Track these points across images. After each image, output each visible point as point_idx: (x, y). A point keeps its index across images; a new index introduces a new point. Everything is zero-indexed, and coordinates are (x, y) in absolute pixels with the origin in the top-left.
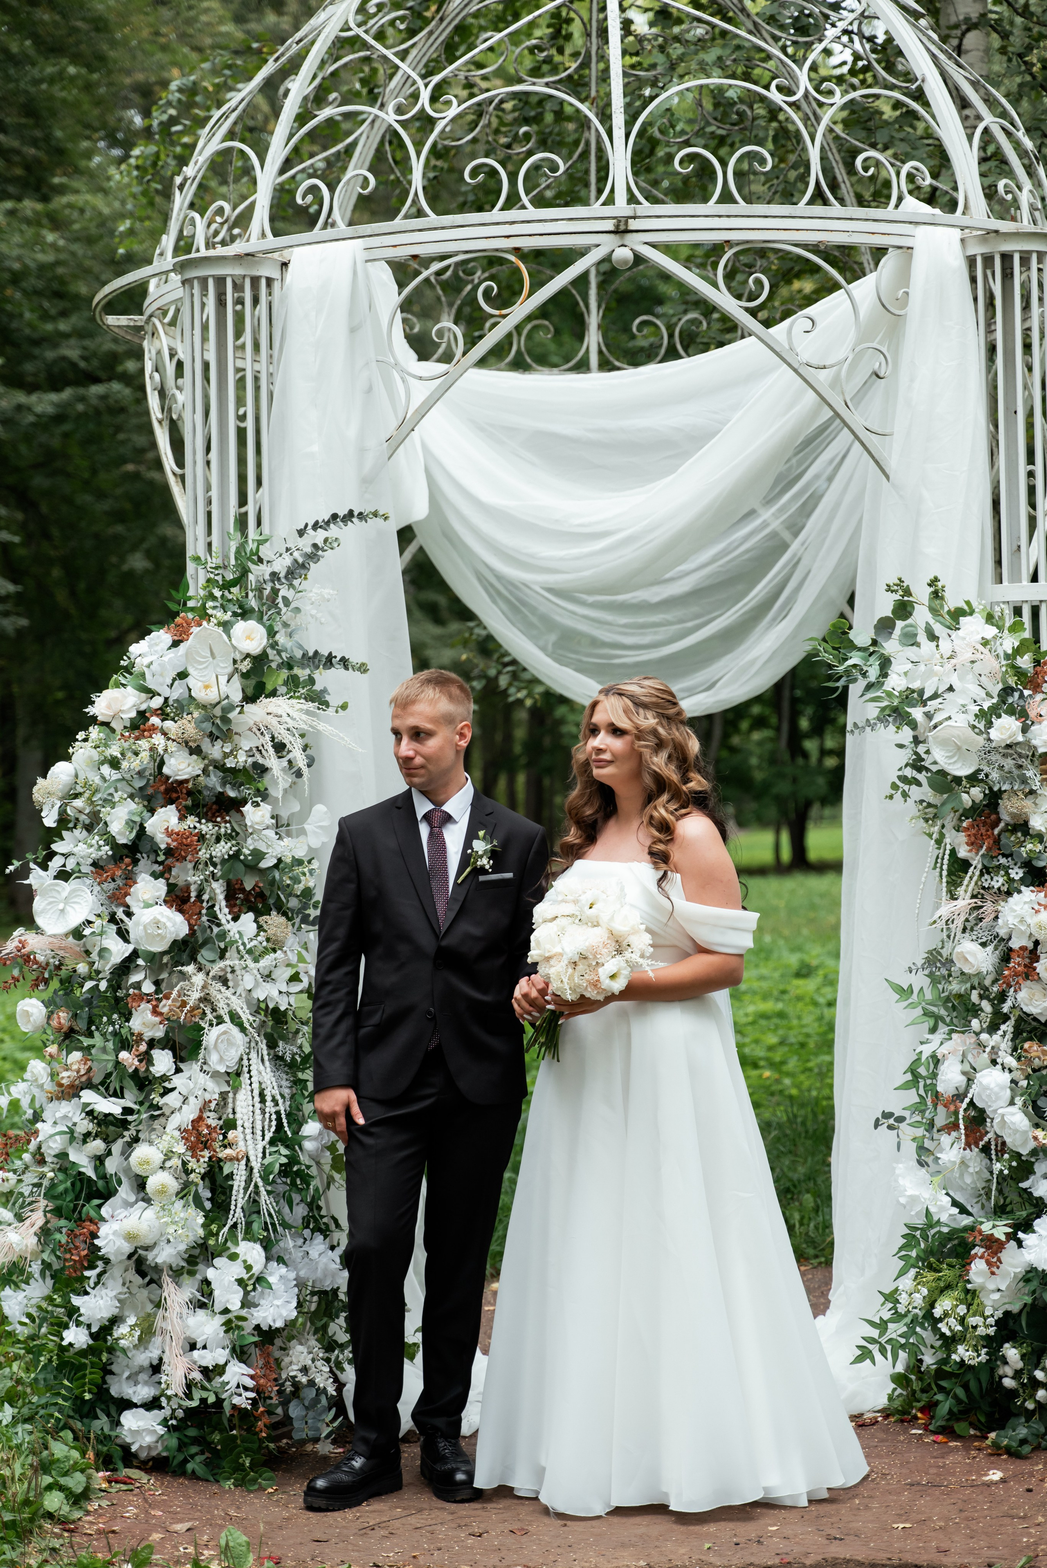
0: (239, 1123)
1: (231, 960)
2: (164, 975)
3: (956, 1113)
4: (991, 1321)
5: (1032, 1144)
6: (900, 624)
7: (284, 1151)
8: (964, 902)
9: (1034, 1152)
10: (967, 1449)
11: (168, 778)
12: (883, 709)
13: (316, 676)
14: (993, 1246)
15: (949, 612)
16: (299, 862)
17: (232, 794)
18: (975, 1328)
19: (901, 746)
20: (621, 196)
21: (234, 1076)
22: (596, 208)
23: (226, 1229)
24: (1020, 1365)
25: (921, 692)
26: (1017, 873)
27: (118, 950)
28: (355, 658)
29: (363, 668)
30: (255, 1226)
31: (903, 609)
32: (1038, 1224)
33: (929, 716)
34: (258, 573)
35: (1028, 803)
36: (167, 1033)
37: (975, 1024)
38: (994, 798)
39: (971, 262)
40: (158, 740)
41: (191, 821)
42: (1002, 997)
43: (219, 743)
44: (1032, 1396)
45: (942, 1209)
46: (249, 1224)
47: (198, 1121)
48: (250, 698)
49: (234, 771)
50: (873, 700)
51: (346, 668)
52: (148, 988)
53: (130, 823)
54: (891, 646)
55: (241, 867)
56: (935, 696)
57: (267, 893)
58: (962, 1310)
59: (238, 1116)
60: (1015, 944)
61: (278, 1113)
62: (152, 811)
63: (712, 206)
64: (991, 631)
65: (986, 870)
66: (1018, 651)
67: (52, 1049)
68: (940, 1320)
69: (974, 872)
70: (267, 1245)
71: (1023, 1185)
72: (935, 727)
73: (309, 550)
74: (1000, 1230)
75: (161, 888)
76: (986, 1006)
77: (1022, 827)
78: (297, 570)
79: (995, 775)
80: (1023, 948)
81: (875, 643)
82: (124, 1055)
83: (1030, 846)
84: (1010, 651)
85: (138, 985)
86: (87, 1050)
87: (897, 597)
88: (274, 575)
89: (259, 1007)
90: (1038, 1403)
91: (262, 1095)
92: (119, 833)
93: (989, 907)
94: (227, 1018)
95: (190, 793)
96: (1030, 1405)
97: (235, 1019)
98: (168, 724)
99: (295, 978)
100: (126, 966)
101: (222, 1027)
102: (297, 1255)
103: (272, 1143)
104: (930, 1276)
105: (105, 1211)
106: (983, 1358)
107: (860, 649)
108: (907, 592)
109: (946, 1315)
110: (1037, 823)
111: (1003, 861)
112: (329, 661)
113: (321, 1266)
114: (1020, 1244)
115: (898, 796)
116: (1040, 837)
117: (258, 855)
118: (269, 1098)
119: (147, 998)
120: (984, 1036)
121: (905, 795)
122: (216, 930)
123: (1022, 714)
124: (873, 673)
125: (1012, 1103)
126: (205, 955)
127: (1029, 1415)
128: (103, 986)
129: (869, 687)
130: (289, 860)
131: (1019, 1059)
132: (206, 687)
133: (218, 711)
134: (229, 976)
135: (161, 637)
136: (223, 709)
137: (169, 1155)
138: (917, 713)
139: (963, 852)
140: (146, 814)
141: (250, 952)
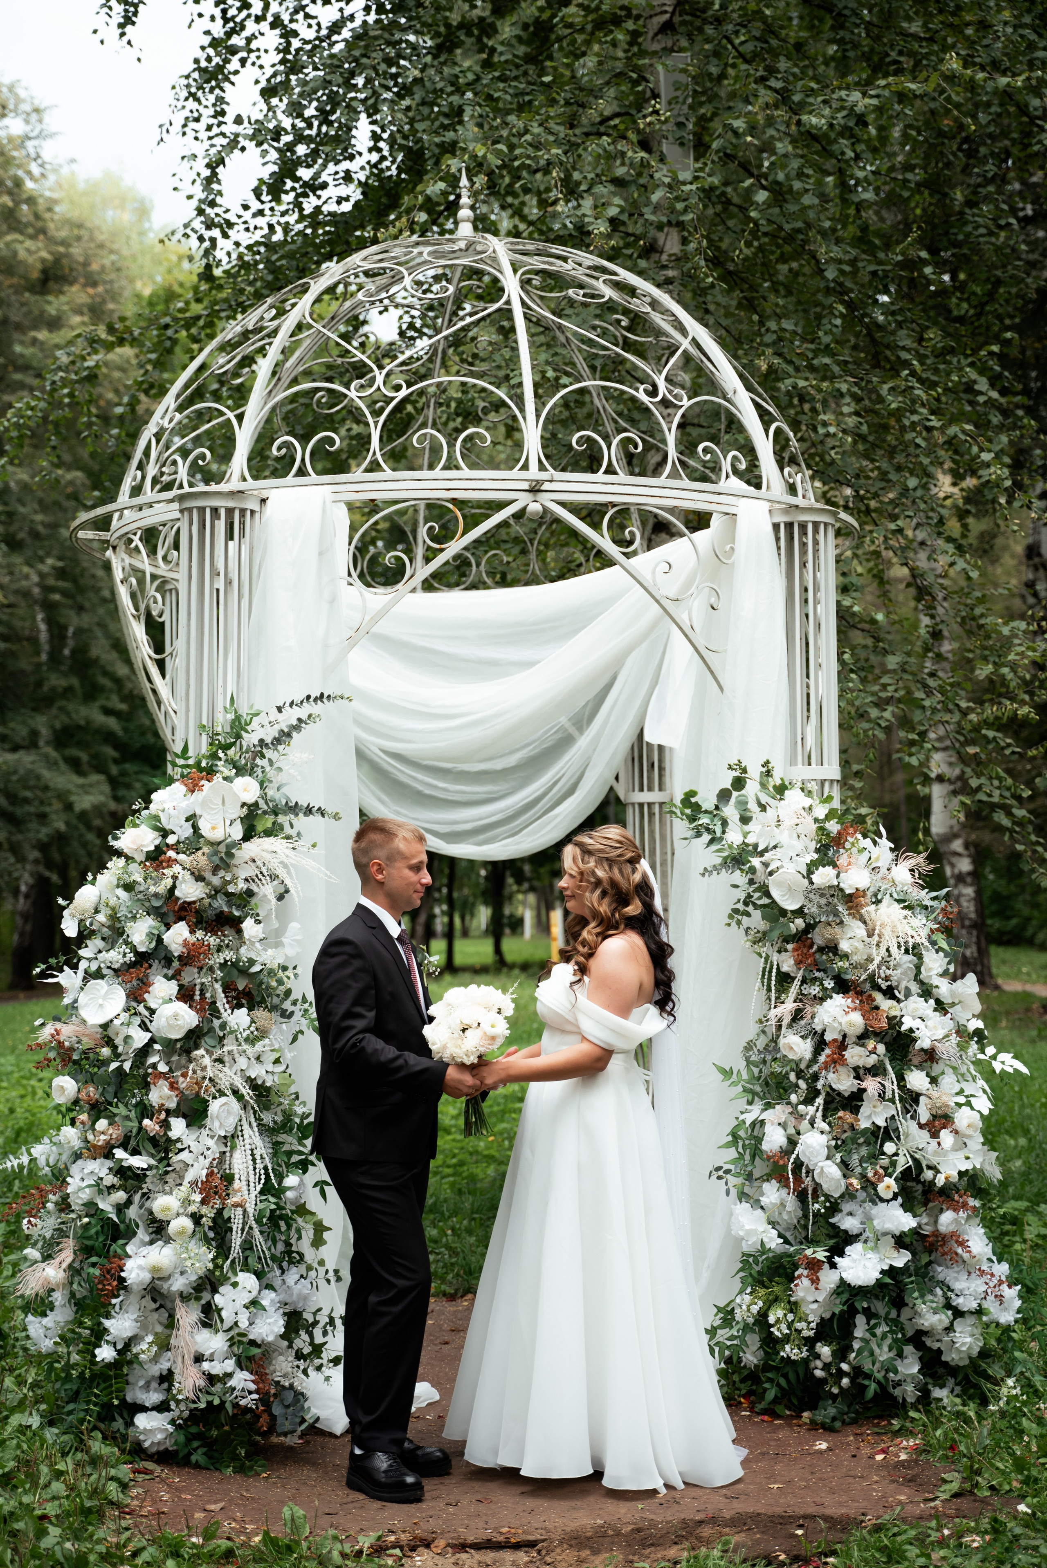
0: (237, 1176)
1: (230, 1045)
2: (175, 1058)
3: (785, 1166)
4: (813, 1325)
5: (843, 1189)
6: (735, 794)
7: (272, 1200)
8: (789, 1006)
9: (842, 1196)
10: (790, 1426)
11: (178, 899)
12: (725, 859)
13: (295, 821)
14: (814, 1266)
15: (775, 787)
16: (285, 968)
17: (237, 913)
18: (799, 1331)
19: (736, 886)
20: (534, 464)
21: (230, 1140)
22: (515, 473)
23: (228, 1262)
24: (830, 1359)
25: (756, 846)
26: (829, 984)
27: (140, 1038)
28: (330, 809)
29: (336, 817)
30: (250, 1260)
31: (739, 783)
32: (848, 1250)
33: (766, 865)
34: (250, 739)
35: (837, 930)
36: (178, 1104)
37: (794, 1098)
38: (810, 928)
39: (776, 527)
40: (177, 869)
41: (200, 934)
42: (815, 1077)
43: (222, 873)
44: (838, 1383)
45: (771, 1239)
46: (246, 1258)
47: (210, 1175)
48: (247, 837)
49: (232, 894)
50: (718, 851)
51: (323, 815)
52: (163, 1068)
53: (150, 934)
54: (730, 811)
55: (235, 972)
56: (766, 850)
57: (255, 993)
58: (790, 1317)
59: (236, 1171)
60: (828, 1037)
61: (266, 1168)
62: (168, 927)
63: (600, 476)
64: (807, 802)
65: (804, 981)
66: (828, 817)
67: (84, 1117)
68: (772, 1326)
69: (797, 982)
70: (259, 1275)
71: (832, 1220)
72: (771, 874)
73: (295, 722)
74: (821, 1254)
75: (172, 987)
76: (802, 1084)
77: (833, 948)
78: (284, 737)
79: (814, 910)
80: (835, 1040)
81: (717, 808)
82: (146, 1122)
83: (840, 964)
84: (822, 816)
85: (154, 1066)
86: (111, 1118)
87: (737, 774)
88: (261, 741)
89: (252, 1083)
90: (840, 1387)
91: (253, 1155)
92: (142, 943)
93: (809, 1010)
94: (228, 1092)
95: (197, 912)
96: (835, 1390)
97: (236, 1092)
98: (181, 857)
99: (277, 1061)
100: (144, 1051)
101: (223, 1099)
102: (277, 1283)
103: (261, 1193)
104: (762, 1292)
105: (129, 1249)
106: (805, 1354)
107: (706, 812)
108: (744, 771)
109: (778, 1321)
110: (844, 946)
111: (817, 974)
112: (309, 811)
113: (295, 1292)
114: (833, 1266)
115: (734, 924)
116: (846, 956)
117: (252, 962)
118: (258, 1157)
119: (164, 1076)
120: (801, 1108)
121: (739, 923)
122: (216, 1023)
123: (835, 866)
124: (718, 830)
125: (828, 1158)
126: (209, 1041)
127: (834, 1397)
128: (127, 1066)
129: (712, 841)
130: (275, 966)
131: (829, 1124)
132: (213, 828)
133: (222, 848)
134: (226, 1059)
135: (178, 788)
136: (227, 846)
137: (187, 1202)
138: (756, 862)
139: (785, 968)
140: (163, 928)
141: (247, 1040)
